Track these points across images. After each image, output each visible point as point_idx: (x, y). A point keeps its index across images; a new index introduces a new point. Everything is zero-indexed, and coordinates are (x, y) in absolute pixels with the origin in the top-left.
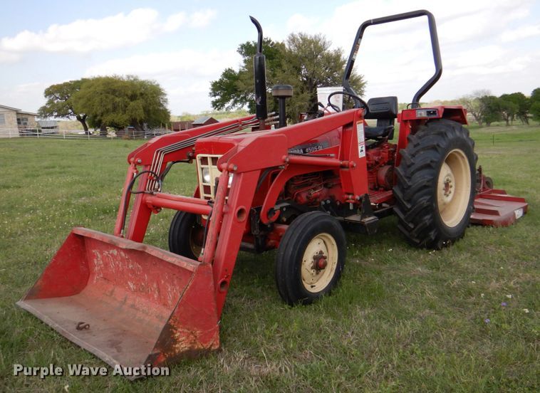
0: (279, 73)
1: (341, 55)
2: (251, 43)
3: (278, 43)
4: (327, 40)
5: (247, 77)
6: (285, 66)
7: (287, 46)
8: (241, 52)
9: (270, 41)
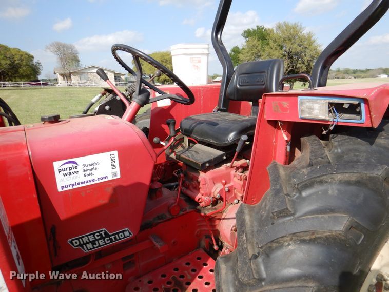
0: (267, 48)
1: (312, 37)
2: (251, 29)
3: (269, 29)
4: (303, 27)
5: (246, 51)
6: (272, 44)
7: (275, 31)
8: (244, 36)
9: (263, 28)
